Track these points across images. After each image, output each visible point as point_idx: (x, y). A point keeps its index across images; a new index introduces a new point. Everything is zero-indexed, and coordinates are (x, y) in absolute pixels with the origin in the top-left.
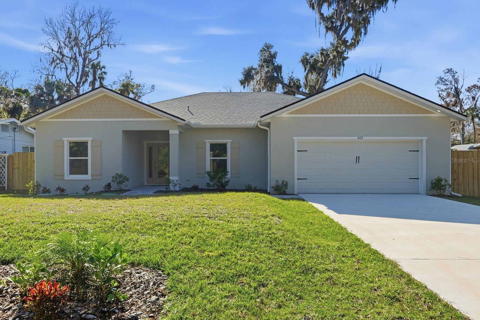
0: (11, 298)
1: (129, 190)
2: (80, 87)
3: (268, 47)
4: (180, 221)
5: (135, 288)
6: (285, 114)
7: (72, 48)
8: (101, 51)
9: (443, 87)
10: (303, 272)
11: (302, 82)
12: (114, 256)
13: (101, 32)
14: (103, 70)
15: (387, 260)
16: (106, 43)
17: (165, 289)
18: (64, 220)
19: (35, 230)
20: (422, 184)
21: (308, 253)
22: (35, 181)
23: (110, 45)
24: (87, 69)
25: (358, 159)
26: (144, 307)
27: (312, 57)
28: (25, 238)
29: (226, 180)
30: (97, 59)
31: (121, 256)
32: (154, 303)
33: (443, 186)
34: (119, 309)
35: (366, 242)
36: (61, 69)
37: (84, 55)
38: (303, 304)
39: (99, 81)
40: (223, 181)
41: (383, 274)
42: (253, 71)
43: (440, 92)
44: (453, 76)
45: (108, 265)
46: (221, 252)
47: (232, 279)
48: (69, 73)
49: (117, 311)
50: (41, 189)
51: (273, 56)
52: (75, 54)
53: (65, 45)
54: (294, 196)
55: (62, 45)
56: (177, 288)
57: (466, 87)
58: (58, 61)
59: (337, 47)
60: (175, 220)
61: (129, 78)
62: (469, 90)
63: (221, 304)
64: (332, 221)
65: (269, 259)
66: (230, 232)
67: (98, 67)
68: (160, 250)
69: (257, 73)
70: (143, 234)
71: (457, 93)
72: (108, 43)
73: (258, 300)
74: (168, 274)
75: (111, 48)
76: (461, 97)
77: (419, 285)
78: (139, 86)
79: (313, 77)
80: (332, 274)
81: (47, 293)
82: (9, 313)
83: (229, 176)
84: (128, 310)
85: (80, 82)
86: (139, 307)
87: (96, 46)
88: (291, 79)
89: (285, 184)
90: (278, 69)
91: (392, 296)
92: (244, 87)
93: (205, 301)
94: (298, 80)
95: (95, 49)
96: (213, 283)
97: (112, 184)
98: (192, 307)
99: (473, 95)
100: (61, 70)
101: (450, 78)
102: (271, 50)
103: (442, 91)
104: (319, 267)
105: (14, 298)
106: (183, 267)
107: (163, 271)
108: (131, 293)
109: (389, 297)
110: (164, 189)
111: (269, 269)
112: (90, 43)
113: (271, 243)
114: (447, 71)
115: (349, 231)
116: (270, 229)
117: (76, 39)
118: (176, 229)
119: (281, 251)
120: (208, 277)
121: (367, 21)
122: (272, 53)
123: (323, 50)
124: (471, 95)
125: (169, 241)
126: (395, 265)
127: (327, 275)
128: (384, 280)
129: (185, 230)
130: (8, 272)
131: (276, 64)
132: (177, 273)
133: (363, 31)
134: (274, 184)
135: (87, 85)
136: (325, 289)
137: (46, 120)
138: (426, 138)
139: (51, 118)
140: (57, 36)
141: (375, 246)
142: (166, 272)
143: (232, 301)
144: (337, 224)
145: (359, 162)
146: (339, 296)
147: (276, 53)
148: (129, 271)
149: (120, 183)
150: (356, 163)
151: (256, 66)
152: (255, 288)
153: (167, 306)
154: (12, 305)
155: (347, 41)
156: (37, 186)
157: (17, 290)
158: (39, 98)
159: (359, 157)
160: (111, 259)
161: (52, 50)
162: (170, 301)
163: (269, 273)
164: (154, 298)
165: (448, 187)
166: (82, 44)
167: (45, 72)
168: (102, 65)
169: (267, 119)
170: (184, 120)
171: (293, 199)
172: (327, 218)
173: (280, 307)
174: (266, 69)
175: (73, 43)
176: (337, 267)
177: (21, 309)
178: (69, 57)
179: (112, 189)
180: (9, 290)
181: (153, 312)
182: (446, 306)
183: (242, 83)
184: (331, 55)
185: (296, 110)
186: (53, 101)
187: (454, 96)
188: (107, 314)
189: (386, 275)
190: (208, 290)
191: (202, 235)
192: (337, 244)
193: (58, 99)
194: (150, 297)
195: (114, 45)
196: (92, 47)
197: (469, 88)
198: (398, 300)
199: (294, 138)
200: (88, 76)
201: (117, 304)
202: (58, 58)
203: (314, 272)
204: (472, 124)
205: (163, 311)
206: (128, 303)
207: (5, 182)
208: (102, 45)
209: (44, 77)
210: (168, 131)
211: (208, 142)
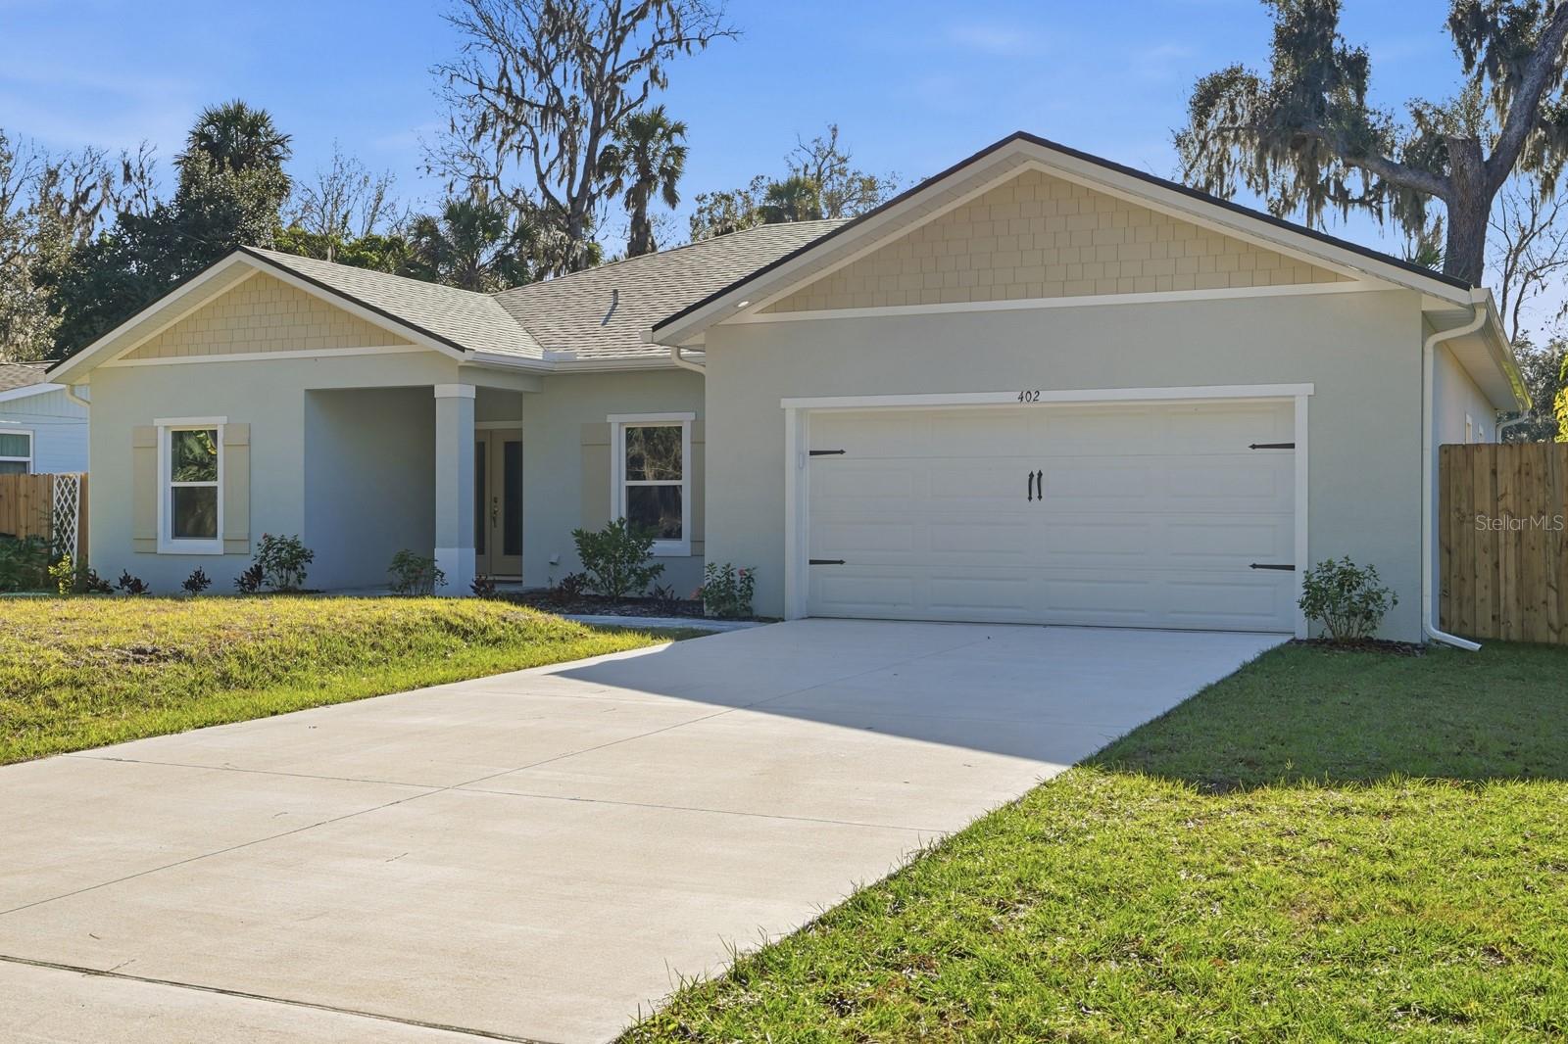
8: (666, 67)
14: (677, 140)
23: (684, 43)
25: (1035, 481)
30: (641, 99)
36: (521, 150)
40: (637, 566)
48: (544, 165)
50: (87, 581)
58: (503, 125)
67: (660, 130)
72: (680, 35)
75: (689, 52)
87: (643, 51)
95: (634, 64)
97: (264, 572)
100: (519, 154)
112: (619, 40)
137: (114, 362)
138: (1309, 388)
139: (127, 357)
145: (1040, 497)
150: (1030, 498)
156: (78, 573)
159: (1040, 474)
161: (481, 86)
166: (591, 48)
168: (669, 119)
170: (462, 349)
178: (539, 106)
179: (261, 586)
195: (700, 39)
199: (785, 403)
202: (500, 114)
210: (431, 388)
211: (618, 425)
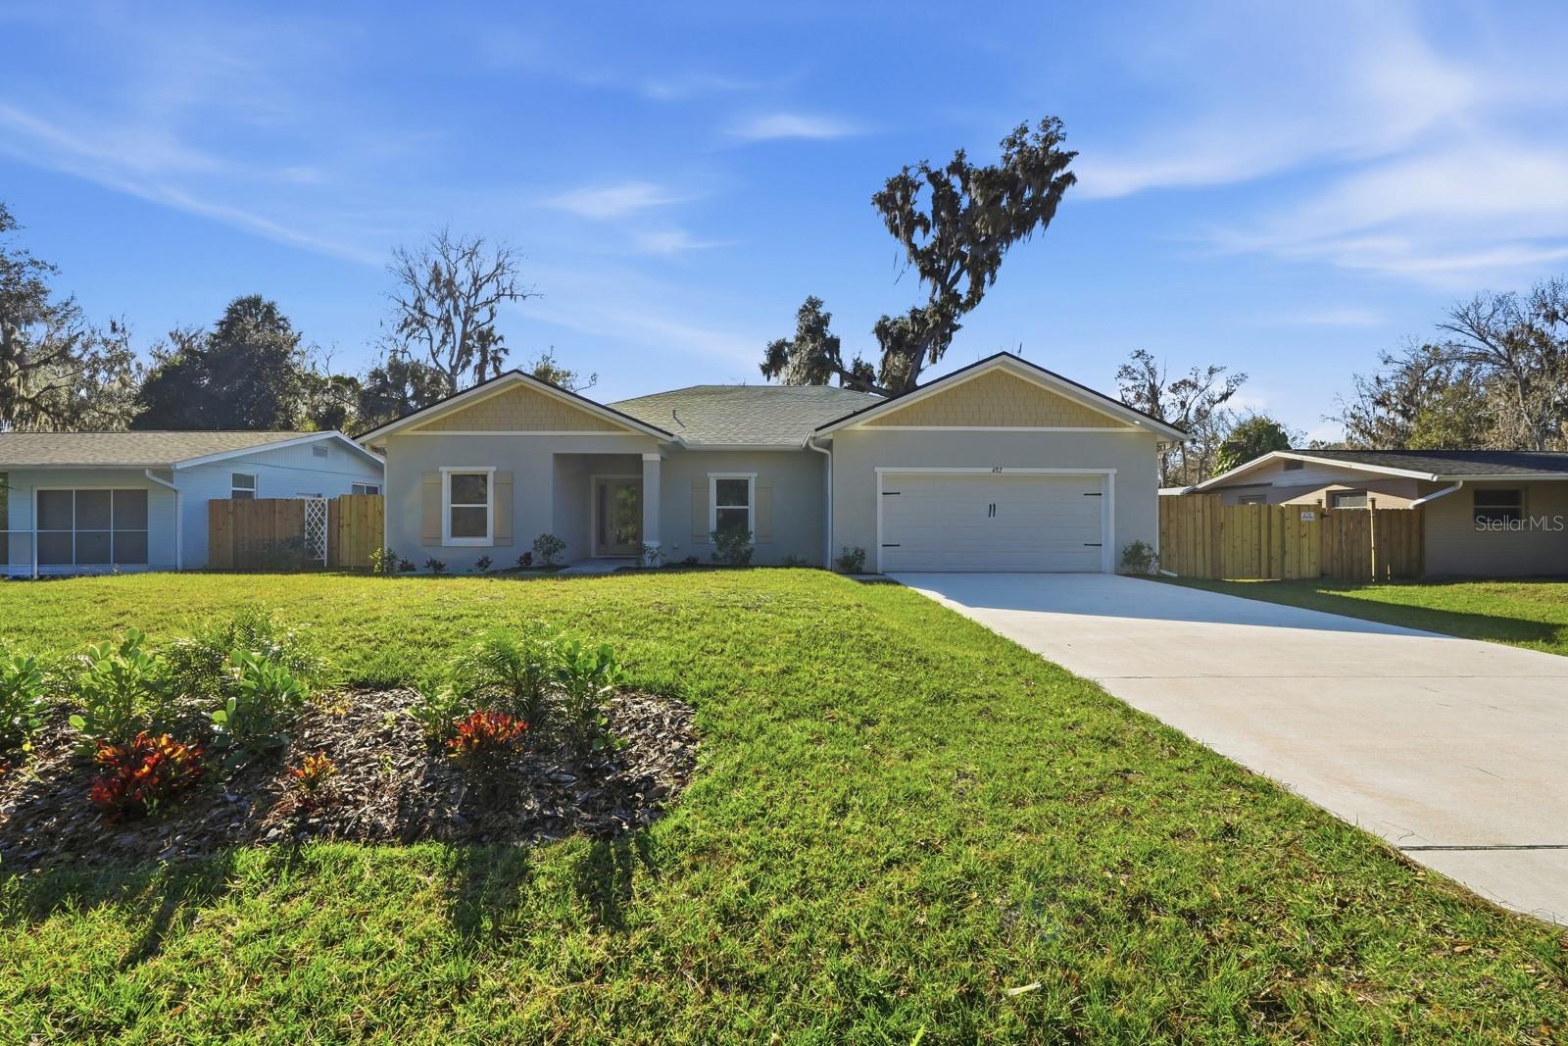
0: (409, 747)
1: (566, 567)
2: (456, 375)
3: (813, 304)
4: (694, 613)
5: (639, 729)
6: (859, 426)
7: (441, 302)
9: (1130, 384)
10: (935, 700)
11: (877, 369)
12: (600, 668)
13: (499, 271)
14: (500, 344)
15: (1079, 679)
16: (508, 292)
17: (693, 730)
18: (476, 613)
19: (425, 630)
20: (1108, 556)
21: (937, 668)
22: (386, 549)
23: (514, 297)
24: (470, 342)
25: (992, 508)
26: (661, 761)
27: (895, 323)
28: (410, 643)
29: (748, 548)
30: (488, 321)
31: (612, 670)
32: (678, 753)
33: (1144, 557)
34: (616, 765)
35: (1033, 651)
36: (421, 339)
37: (466, 313)
38: (950, 753)
39: (492, 366)
40: (743, 549)
41: (1078, 702)
42: (786, 349)
43: (1124, 392)
44: (1147, 364)
45: (590, 685)
46: (782, 665)
47: (812, 712)
48: (435, 349)
49: (613, 768)
50: (398, 563)
51: (824, 321)
52: (448, 311)
53: (429, 294)
54: (878, 577)
55: (424, 294)
56: (716, 727)
57: (1169, 384)
58: (414, 325)
59: (942, 306)
60: (683, 612)
61: (548, 359)
62: (1175, 389)
63: (803, 754)
64: (960, 618)
65: (872, 678)
66: (790, 632)
67: (491, 339)
68: (671, 663)
69: (793, 352)
70: (632, 636)
71: (1154, 393)
72: (511, 293)
73: (867, 747)
74: (695, 705)
75: (516, 301)
76: (1161, 402)
77: (1145, 719)
78: (568, 375)
79: (898, 361)
80: (987, 704)
81: (492, 732)
82: (411, 773)
83: (752, 541)
84: (633, 767)
85: (457, 365)
86: (654, 761)
87: (488, 298)
88: (857, 364)
89: (860, 555)
90: (833, 345)
91: (1104, 737)
92: (769, 378)
93: (772, 750)
94: (870, 367)
95: (487, 303)
96: (780, 720)
97: (533, 555)
98: (750, 758)
99: (1181, 399)
100: (420, 341)
101: (1142, 368)
102: (820, 310)
103: (1127, 389)
104: (963, 691)
105: (415, 747)
106: (720, 693)
107: (683, 699)
108: (631, 736)
109: (1098, 739)
110: (632, 564)
111: (875, 695)
112: (477, 291)
113: (868, 651)
114: (1135, 354)
115: (997, 632)
116: (860, 627)
117: (450, 283)
118: (690, 628)
119: (889, 665)
120: (769, 709)
121: (994, 261)
122: (821, 315)
123: (915, 311)
124: (1178, 398)
125: (682, 648)
126: (1096, 688)
127: (978, 705)
128: (1083, 712)
129: (709, 628)
130: (392, 702)
131: (828, 336)
132: (711, 703)
133: (987, 277)
134: (839, 554)
135: (470, 370)
136: (981, 726)
137: (408, 432)
138: (1115, 471)
140: (413, 276)
141: (1050, 657)
142: (689, 702)
143: (821, 749)
144: (970, 622)
145: (995, 514)
146: (1011, 739)
147: (828, 316)
148: (619, 700)
149: (548, 553)
150: (990, 515)
151: (791, 339)
152: (858, 728)
153: (703, 760)
154: (412, 759)
155: (960, 296)
156: (389, 558)
157: (417, 733)
158: (378, 395)
159: (994, 505)
160: (596, 675)
161: (405, 304)
162: (707, 749)
163: (876, 701)
164: (676, 745)
165: (1153, 559)
166: (461, 293)
167: (390, 346)
168: (497, 333)
169: (826, 434)
170: (672, 435)
171: (878, 582)
172: (950, 613)
173: (909, 757)
174: (811, 346)
175: (444, 291)
176: (992, 691)
177: (432, 766)
178: (436, 318)
179: (534, 564)
180: (403, 734)
181: (681, 769)
182: (1201, 749)
183: (766, 370)
184: (931, 321)
185: (882, 418)
186: (404, 400)
187: (1148, 400)
188: (596, 773)
189: (1083, 703)
190: (775, 731)
191: (741, 637)
192: (983, 655)
193: (413, 398)
194: (670, 743)
195: (522, 296)
196: (482, 298)
197: (1174, 385)
198: (1115, 744)
199: (877, 469)
200: (471, 354)
201: (610, 757)
202: (416, 319)
203: (955, 701)
204: (1180, 452)
205: (697, 767)
206: (630, 753)
207: (322, 552)
208: (498, 296)
209: (387, 355)
210: (641, 455)
211: (713, 478)
